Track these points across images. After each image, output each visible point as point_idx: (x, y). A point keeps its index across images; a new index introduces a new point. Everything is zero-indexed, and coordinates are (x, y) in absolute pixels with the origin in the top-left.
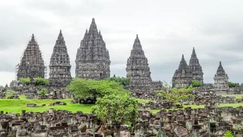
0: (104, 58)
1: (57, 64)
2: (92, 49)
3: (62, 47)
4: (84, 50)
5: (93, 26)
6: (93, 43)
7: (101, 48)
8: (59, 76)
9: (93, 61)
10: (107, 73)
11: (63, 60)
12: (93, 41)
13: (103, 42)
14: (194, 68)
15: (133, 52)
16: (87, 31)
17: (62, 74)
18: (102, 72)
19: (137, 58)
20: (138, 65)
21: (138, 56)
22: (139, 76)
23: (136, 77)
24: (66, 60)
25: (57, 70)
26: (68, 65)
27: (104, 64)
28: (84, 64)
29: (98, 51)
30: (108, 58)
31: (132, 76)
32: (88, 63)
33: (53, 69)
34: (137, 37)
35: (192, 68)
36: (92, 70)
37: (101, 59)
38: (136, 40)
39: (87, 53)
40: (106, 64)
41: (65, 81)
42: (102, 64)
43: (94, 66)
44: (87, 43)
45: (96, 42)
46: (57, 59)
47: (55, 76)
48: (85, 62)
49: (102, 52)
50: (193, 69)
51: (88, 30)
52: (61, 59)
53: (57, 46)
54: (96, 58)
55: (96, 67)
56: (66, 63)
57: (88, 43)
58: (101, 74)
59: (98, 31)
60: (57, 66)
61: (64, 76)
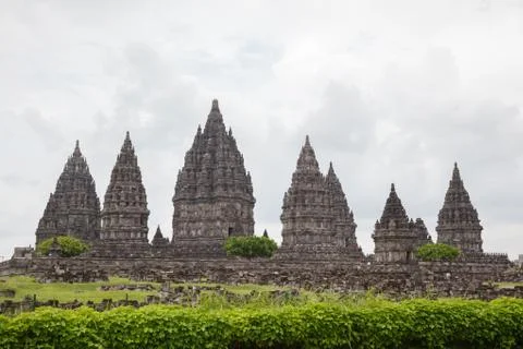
0: (238, 191)
1: (117, 208)
2: (211, 170)
3: (129, 170)
4: (192, 173)
5: (215, 117)
6: (213, 155)
7: (233, 169)
8: (121, 235)
9: (212, 200)
10: (244, 226)
11: (130, 199)
12: (213, 153)
13: (237, 153)
14: (457, 213)
15: (297, 177)
16: (199, 129)
17: (129, 232)
18: (233, 225)
19: (305, 192)
20: (308, 209)
21: (309, 185)
22: (311, 234)
23: (303, 237)
24: (137, 198)
25: (117, 222)
26: (141, 210)
27: (238, 206)
28: (191, 208)
29: (224, 175)
30: (250, 191)
31: (294, 234)
32: (201, 205)
33: (109, 219)
34: (308, 143)
35: (450, 214)
36: (210, 220)
37: (231, 193)
38: (304, 150)
39: (199, 182)
40: (242, 206)
41: (134, 246)
42: (234, 207)
43: (216, 210)
44: (199, 157)
45: (219, 155)
46: (119, 197)
47: (113, 236)
48: (193, 201)
49: (232, 176)
50: (453, 216)
51: (203, 128)
52: (127, 198)
53: (120, 168)
54: (219, 192)
55: (218, 213)
56: (137, 204)
57: (201, 159)
58: (230, 229)
59: (227, 130)
60: (117, 213)
61: (132, 235)
